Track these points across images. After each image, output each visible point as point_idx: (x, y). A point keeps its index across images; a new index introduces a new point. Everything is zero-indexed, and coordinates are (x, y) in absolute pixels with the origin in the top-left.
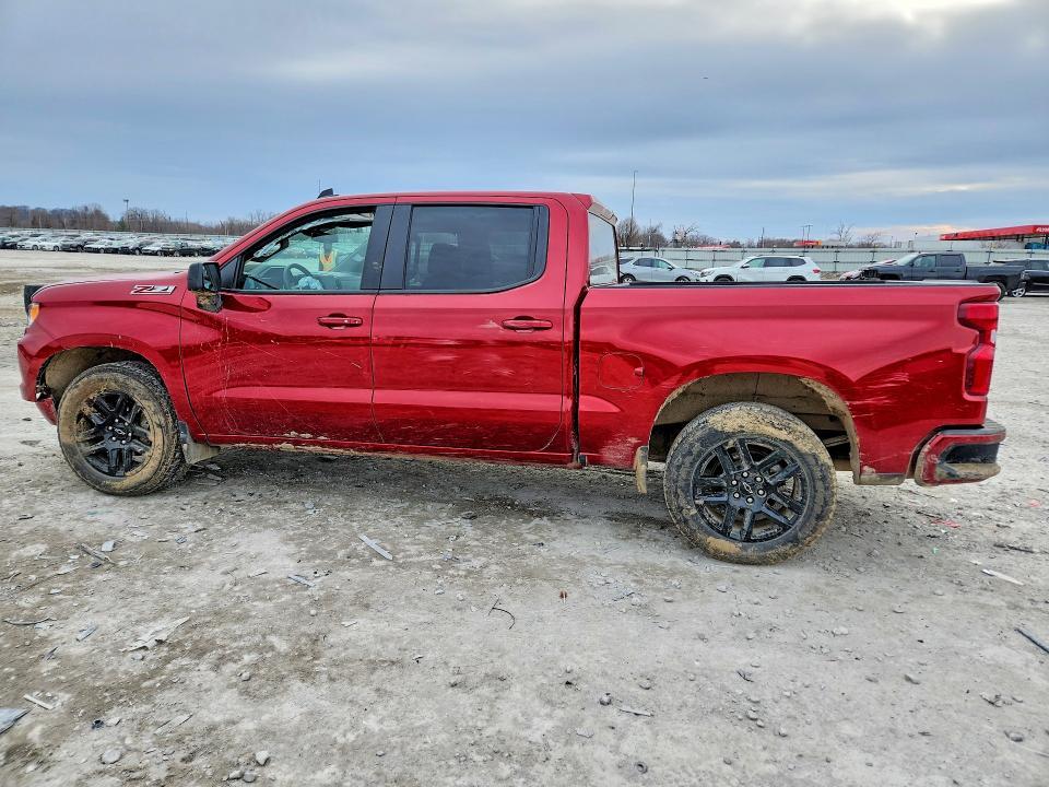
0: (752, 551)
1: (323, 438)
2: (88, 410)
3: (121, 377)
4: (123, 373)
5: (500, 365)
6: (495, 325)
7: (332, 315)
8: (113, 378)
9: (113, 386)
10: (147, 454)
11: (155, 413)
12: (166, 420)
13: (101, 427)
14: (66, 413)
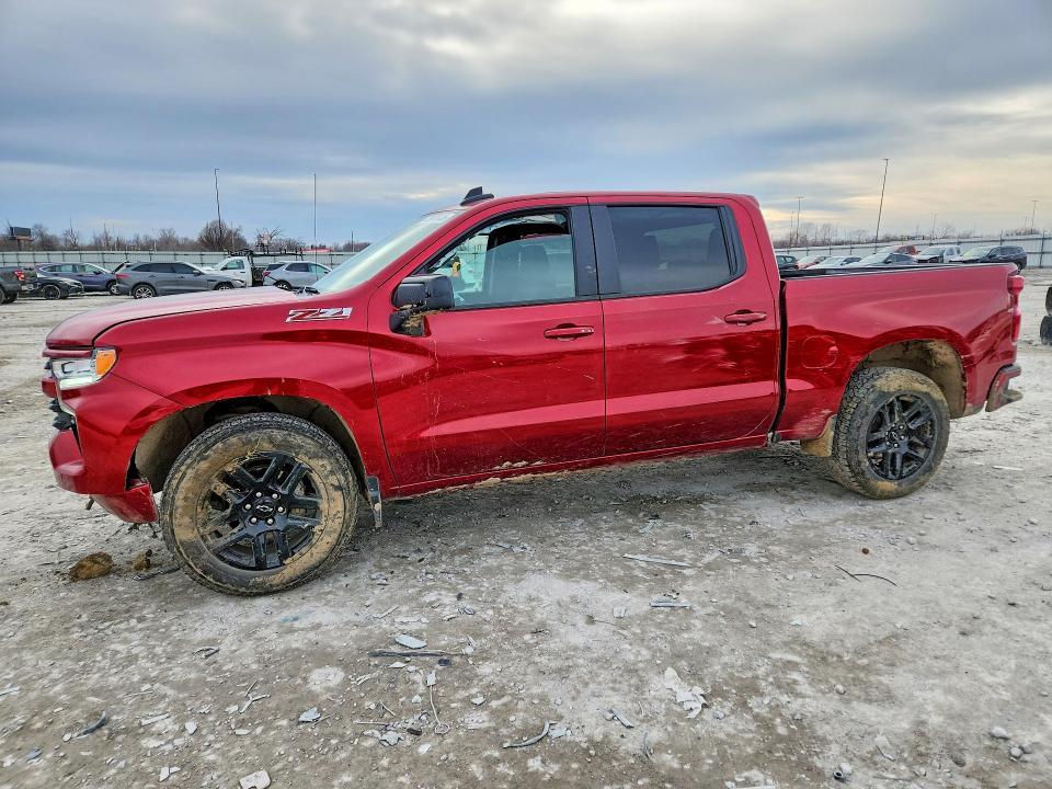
0: (905, 484)
1: (538, 463)
2: (221, 488)
3: (278, 435)
4: (280, 428)
5: (725, 359)
6: (720, 321)
7: (558, 327)
8: (265, 436)
9: (267, 447)
10: (317, 528)
11: (332, 472)
12: (346, 479)
13: (238, 507)
14: (186, 499)
